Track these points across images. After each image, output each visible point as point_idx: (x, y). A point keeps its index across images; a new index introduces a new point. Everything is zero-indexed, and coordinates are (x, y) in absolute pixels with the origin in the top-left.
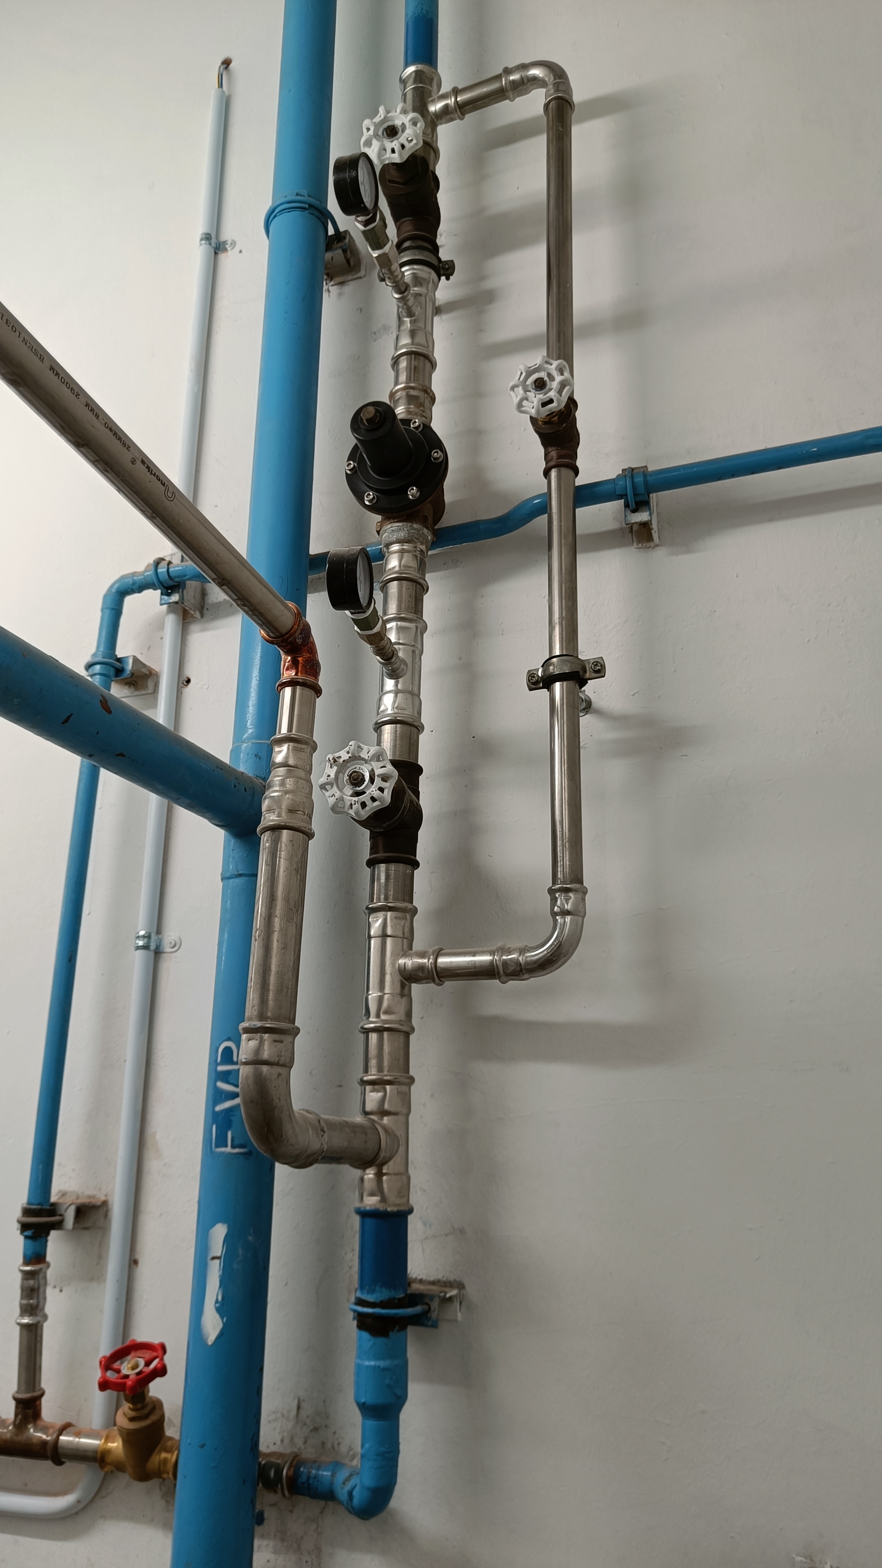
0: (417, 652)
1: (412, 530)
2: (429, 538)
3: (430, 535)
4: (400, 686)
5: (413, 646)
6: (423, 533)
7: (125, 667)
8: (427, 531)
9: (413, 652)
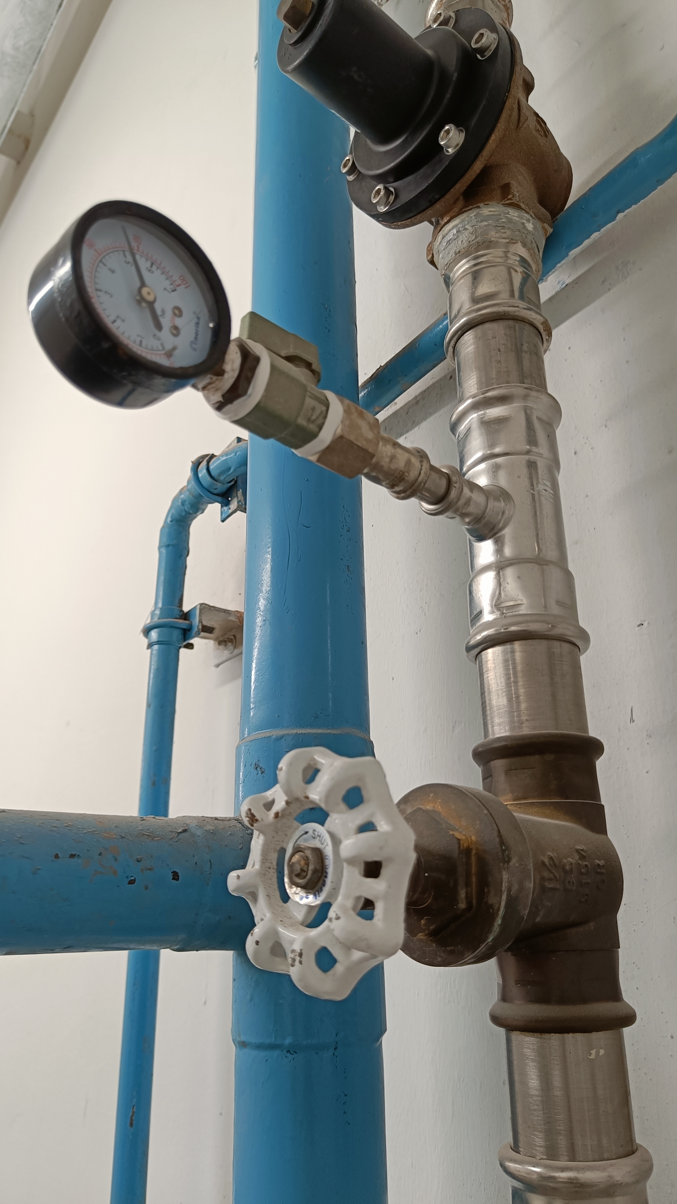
0: (541, 464)
1: (482, 222)
2: (530, 226)
3: (528, 221)
4: (508, 551)
5: (528, 452)
6: (510, 221)
7: (193, 624)
8: (516, 214)
9: (532, 465)
